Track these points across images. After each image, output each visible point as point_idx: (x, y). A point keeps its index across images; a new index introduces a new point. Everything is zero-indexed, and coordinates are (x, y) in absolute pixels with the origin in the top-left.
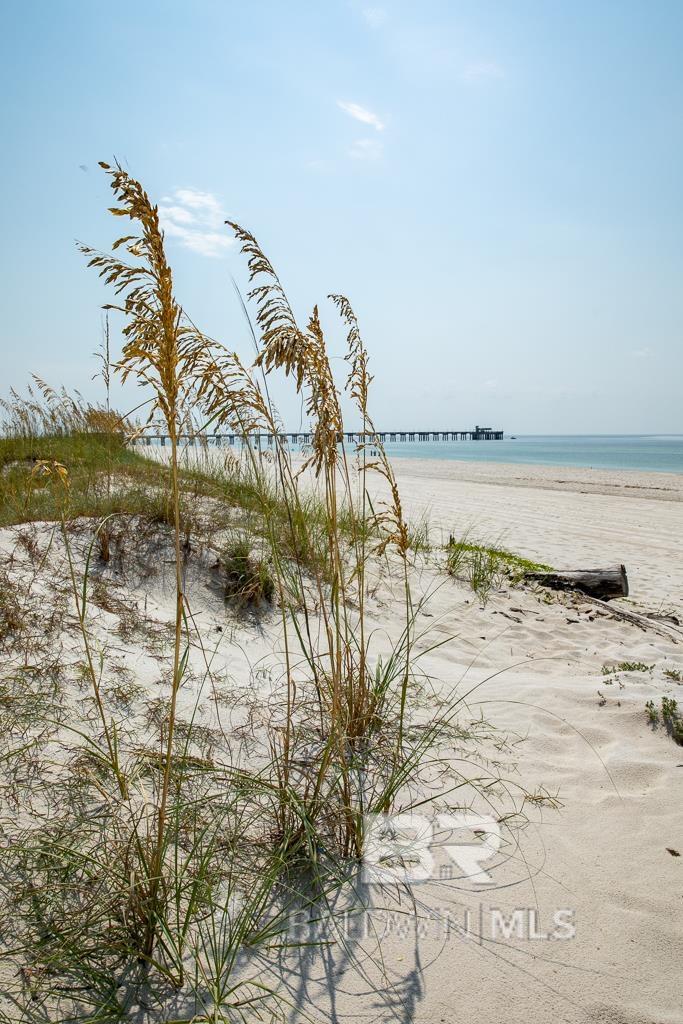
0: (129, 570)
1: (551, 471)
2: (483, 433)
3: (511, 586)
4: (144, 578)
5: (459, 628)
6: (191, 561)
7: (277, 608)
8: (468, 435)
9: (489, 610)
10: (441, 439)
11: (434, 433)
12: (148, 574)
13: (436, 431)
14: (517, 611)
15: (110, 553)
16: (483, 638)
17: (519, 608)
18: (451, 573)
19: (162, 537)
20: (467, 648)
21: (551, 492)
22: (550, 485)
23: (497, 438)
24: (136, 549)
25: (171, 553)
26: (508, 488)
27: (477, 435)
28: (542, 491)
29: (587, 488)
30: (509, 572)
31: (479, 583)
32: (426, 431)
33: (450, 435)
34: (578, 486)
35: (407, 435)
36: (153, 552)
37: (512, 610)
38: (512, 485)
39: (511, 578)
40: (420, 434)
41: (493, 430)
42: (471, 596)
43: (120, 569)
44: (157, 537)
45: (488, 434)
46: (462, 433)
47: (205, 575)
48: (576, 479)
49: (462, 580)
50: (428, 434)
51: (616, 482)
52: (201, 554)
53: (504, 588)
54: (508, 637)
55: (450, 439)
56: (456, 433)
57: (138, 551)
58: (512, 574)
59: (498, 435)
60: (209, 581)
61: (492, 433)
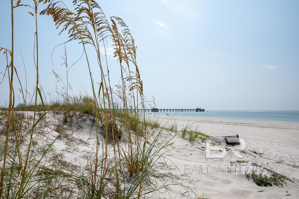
0: (73, 126)
1: (219, 119)
2: (199, 110)
3: (202, 141)
4: (78, 129)
5: (183, 152)
6: (95, 125)
7: (122, 141)
8: (195, 110)
9: (194, 147)
10: (187, 111)
11: (185, 110)
12: (80, 128)
13: (185, 109)
14: (203, 148)
15: (68, 120)
16: (191, 154)
17: (204, 147)
18: (183, 137)
19: (86, 117)
20: (185, 157)
21: (218, 124)
22: (218, 123)
23: (203, 111)
24: (77, 120)
25: (88, 122)
26: (205, 123)
27: (197, 110)
28: (216, 124)
29: (229, 123)
30: (202, 138)
31: (191, 140)
32: (183, 109)
33: (189, 110)
34: (226, 123)
35: (177, 110)
36: (82, 121)
37: (202, 147)
38: (206, 123)
39: (202, 140)
40: (181, 110)
41: (202, 109)
42: (189, 143)
43: (70, 126)
44: (84, 117)
45: (200, 110)
46: (193, 110)
47: (99, 129)
48: (225, 121)
49: (186, 139)
50: (183, 110)
51: (237, 122)
52: (98, 123)
53: (199, 142)
54: (199, 154)
55: (189, 111)
56: (191, 110)
57: (77, 121)
58: (203, 138)
59: (203, 110)
60: (100, 131)
61: (202, 110)
